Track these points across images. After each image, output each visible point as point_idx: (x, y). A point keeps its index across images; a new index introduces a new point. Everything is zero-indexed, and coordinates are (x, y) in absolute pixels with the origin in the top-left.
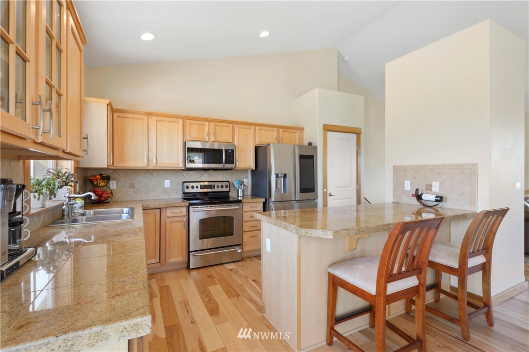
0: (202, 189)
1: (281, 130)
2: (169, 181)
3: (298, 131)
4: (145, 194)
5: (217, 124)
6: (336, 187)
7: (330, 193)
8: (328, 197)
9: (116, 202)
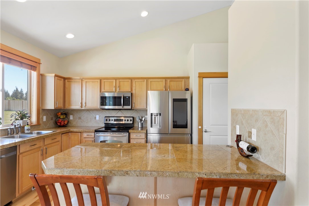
0: (115, 121)
1: (168, 80)
2: (98, 116)
3: (183, 80)
4: (86, 123)
5: (120, 80)
6: (212, 125)
7: (206, 130)
8: (204, 133)
9: (73, 126)
